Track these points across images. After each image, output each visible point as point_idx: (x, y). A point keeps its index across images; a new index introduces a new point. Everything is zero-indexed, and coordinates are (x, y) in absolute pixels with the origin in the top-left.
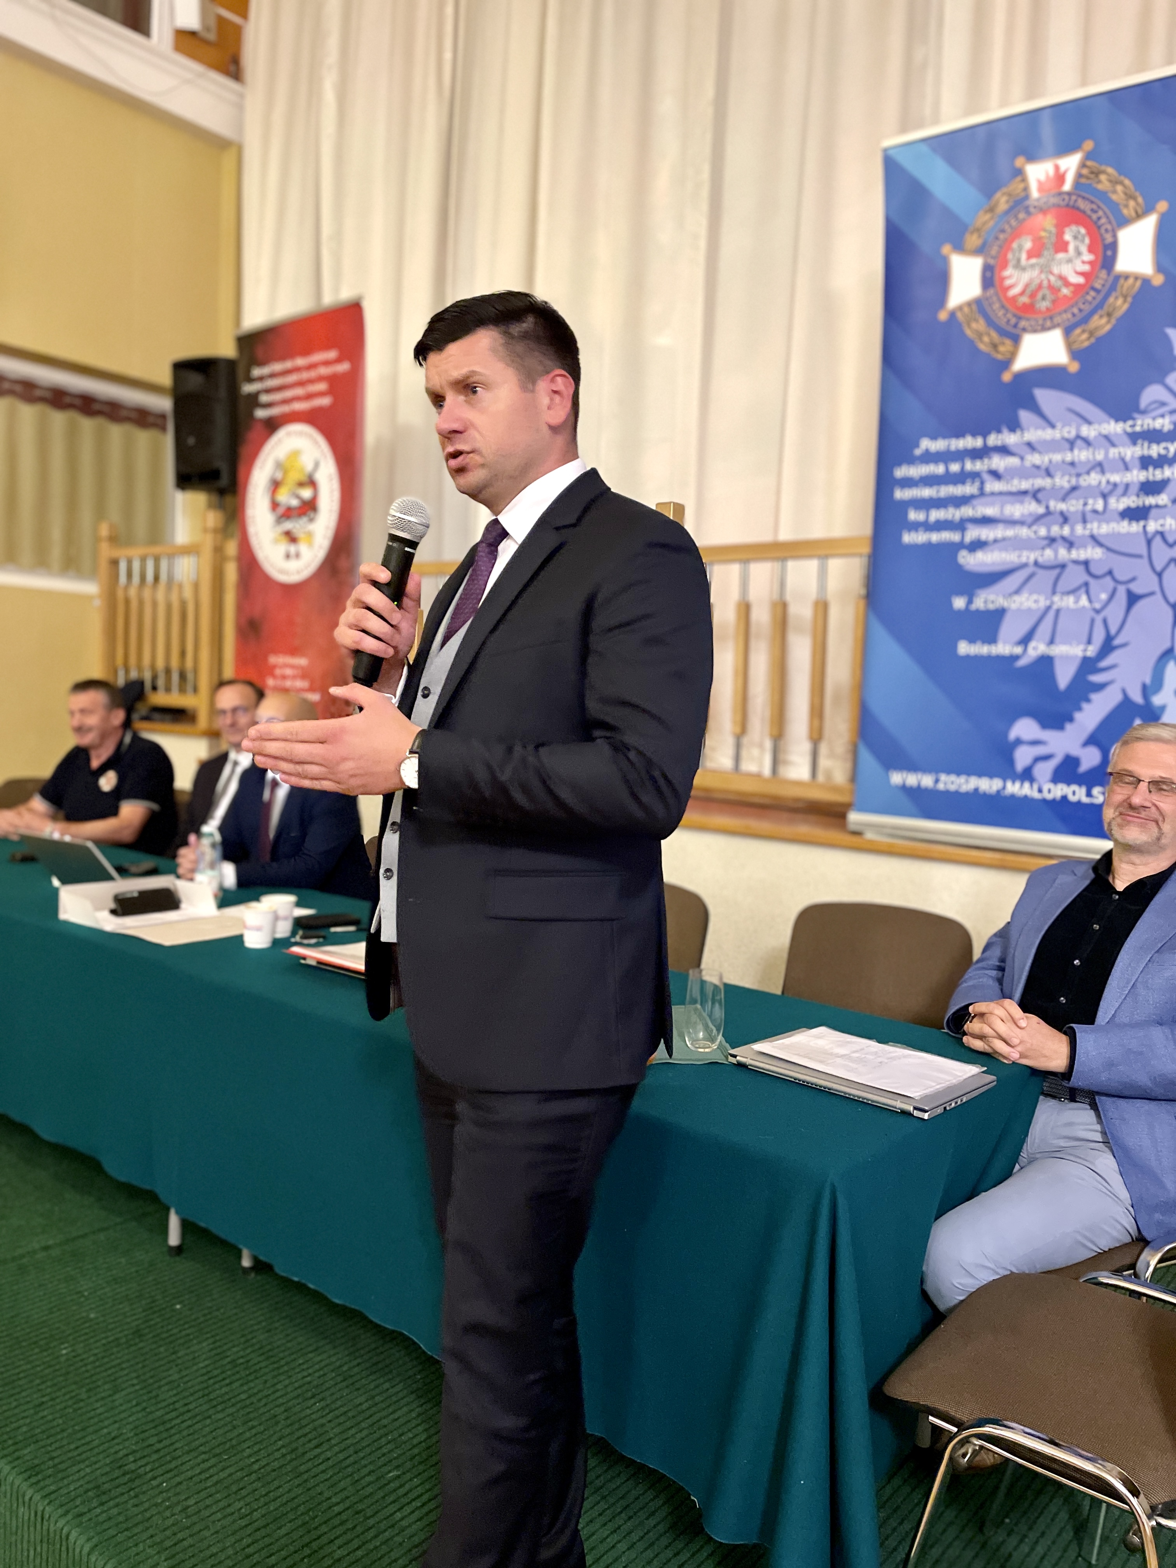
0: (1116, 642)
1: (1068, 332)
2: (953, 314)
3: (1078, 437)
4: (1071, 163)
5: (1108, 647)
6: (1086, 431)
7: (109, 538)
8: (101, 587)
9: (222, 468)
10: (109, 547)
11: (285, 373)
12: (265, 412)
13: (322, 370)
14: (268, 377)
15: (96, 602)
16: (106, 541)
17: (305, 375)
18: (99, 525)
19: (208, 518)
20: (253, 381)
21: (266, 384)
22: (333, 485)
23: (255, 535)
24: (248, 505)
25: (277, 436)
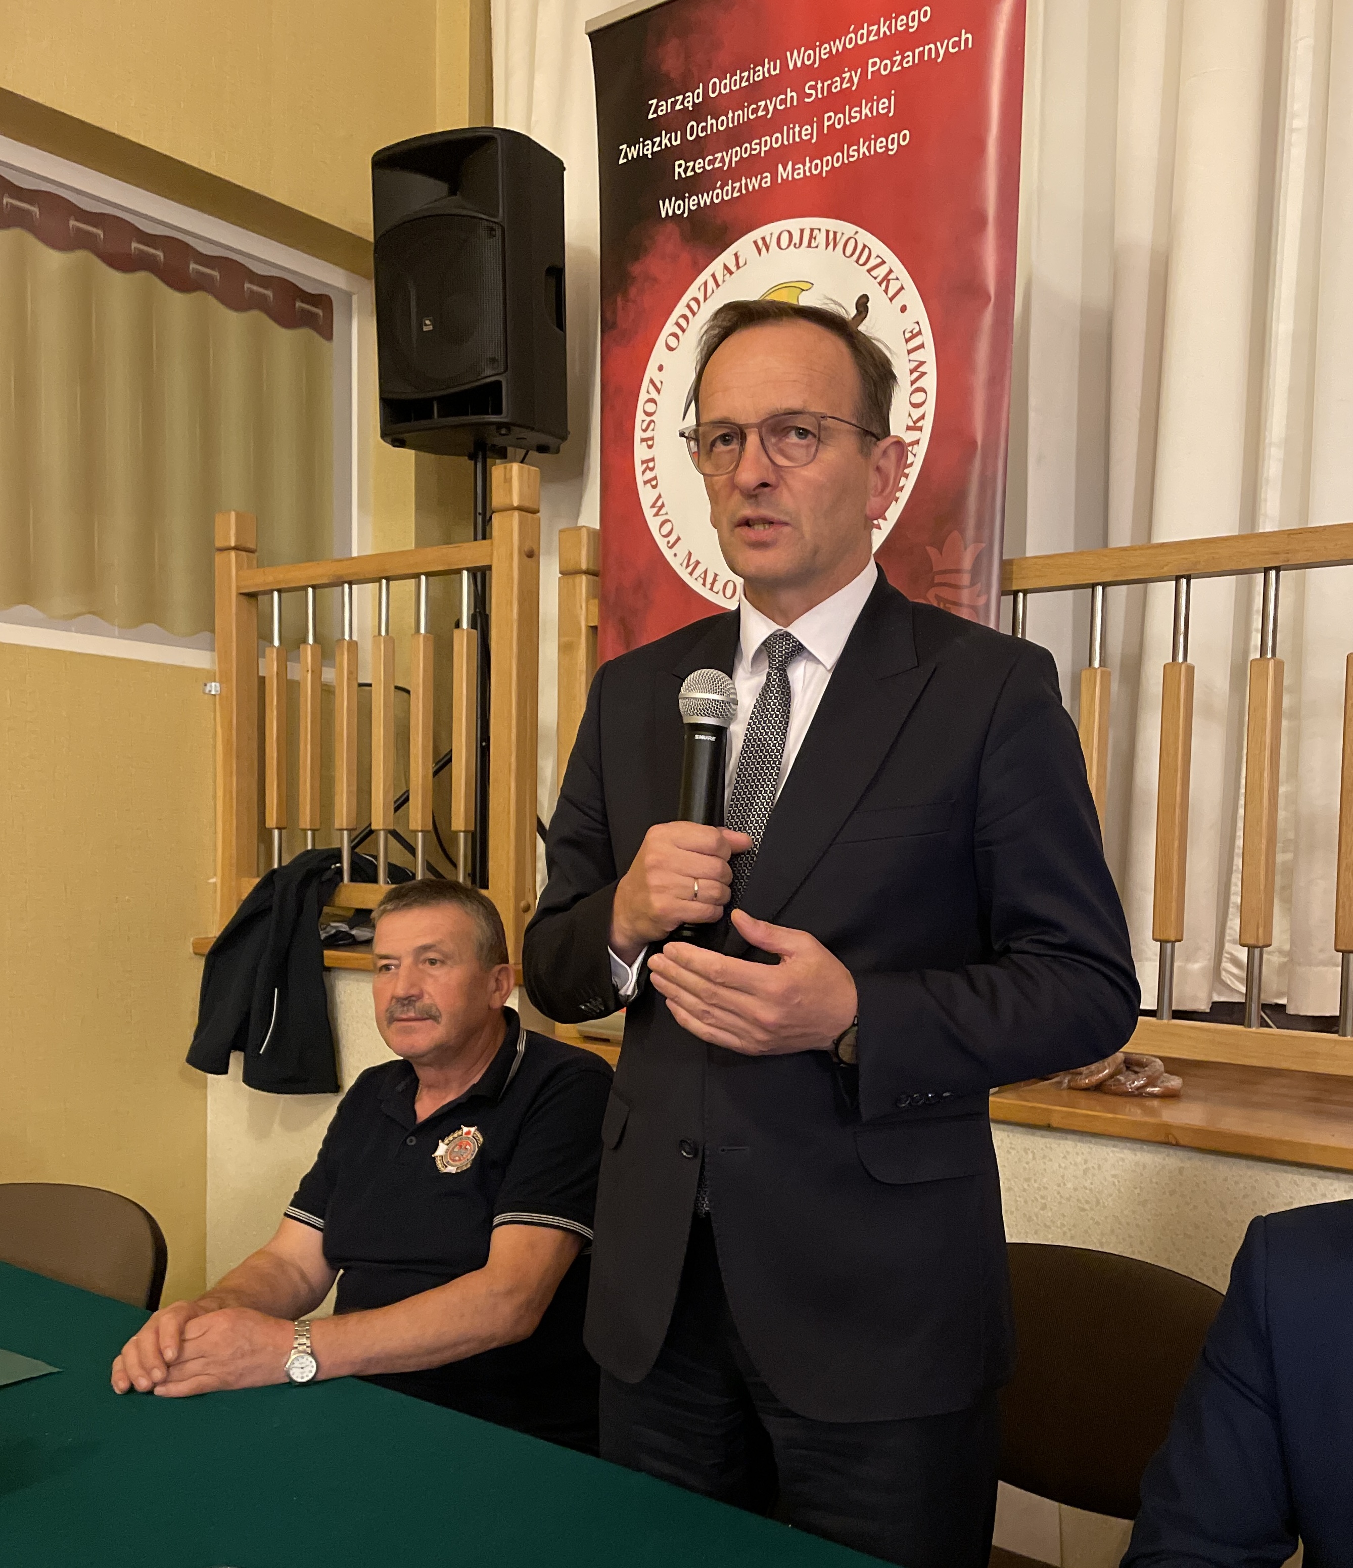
7: (236, 548)
8: (223, 658)
9: (498, 384)
10: (239, 567)
11: (754, 92)
12: (692, 203)
13: (875, 64)
14: (699, 113)
15: (214, 688)
16: (233, 554)
17: (814, 91)
18: (219, 519)
19: (508, 480)
20: (652, 130)
21: (695, 130)
22: (918, 356)
23: (659, 509)
24: (638, 434)
25: (727, 257)
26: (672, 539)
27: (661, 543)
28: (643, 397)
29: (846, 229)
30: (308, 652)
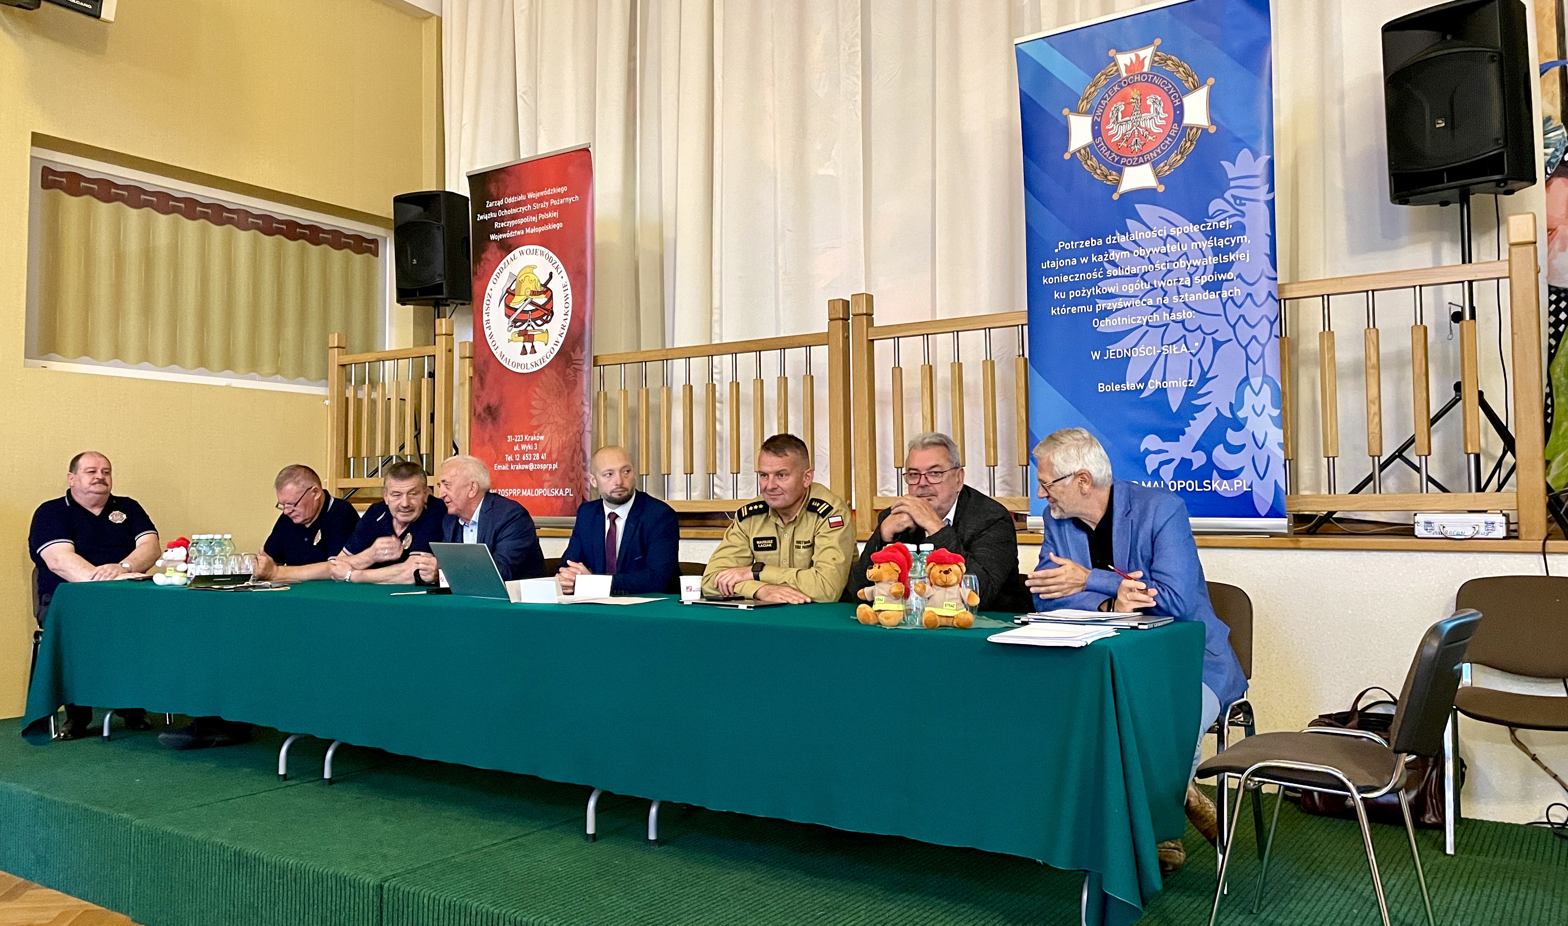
0: (1209, 376)
1: (1154, 166)
2: (1073, 155)
3: (1168, 236)
4: (1147, 53)
5: (1204, 380)
6: (1173, 231)
7: (337, 347)
8: (332, 390)
9: (442, 283)
10: (339, 354)
11: (518, 204)
12: (500, 236)
13: (553, 201)
14: (502, 208)
15: (327, 402)
16: (336, 349)
17: (537, 206)
18: (331, 336)
19: (441, 325)
20: (488, 211)
21: (501, 213)
22: (566, 292)
23: (491, 336)
24: (484, 311)
25: (511, 255)
26: (496, 347)
27: (492, 348)
28: (486, 299)
29: (546, 251)
30: (366, 387)
